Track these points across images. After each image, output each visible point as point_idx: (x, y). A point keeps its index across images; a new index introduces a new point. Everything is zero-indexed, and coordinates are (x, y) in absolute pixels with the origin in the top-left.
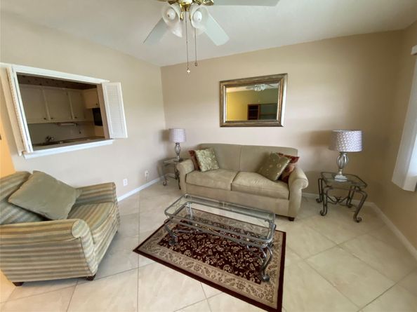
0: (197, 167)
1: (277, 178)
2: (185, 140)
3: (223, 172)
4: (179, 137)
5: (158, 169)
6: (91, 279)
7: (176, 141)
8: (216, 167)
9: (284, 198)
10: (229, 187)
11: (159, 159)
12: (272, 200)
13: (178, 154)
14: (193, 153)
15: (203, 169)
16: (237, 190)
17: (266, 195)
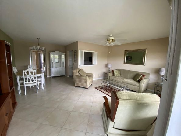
0: (114, 75)
1: (137, 80)
2: (112, 67)
3: (121, 77)
4: (110, 66)
5: (103, 75)
6: (87, 89)
7: (109, 67)
8: (120, 76)
9: (137, 86)
10: (121, 81)
11: (104, 72)
12: (133, 86)
13: (109, 71)
14: (113, 71)
15: (115, 75)
16: (123, 82)
17: (132, 85)
